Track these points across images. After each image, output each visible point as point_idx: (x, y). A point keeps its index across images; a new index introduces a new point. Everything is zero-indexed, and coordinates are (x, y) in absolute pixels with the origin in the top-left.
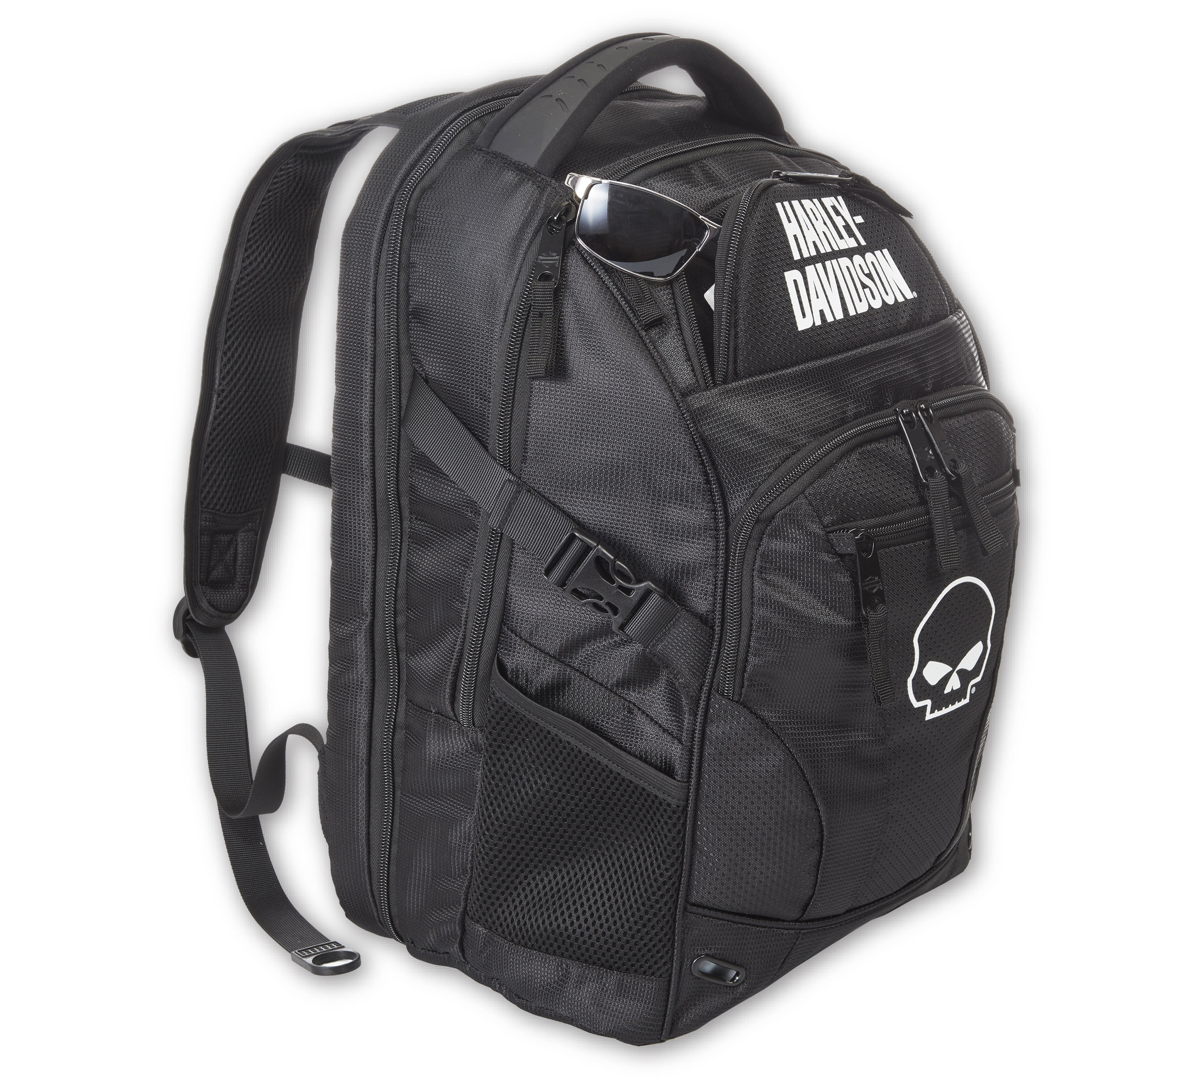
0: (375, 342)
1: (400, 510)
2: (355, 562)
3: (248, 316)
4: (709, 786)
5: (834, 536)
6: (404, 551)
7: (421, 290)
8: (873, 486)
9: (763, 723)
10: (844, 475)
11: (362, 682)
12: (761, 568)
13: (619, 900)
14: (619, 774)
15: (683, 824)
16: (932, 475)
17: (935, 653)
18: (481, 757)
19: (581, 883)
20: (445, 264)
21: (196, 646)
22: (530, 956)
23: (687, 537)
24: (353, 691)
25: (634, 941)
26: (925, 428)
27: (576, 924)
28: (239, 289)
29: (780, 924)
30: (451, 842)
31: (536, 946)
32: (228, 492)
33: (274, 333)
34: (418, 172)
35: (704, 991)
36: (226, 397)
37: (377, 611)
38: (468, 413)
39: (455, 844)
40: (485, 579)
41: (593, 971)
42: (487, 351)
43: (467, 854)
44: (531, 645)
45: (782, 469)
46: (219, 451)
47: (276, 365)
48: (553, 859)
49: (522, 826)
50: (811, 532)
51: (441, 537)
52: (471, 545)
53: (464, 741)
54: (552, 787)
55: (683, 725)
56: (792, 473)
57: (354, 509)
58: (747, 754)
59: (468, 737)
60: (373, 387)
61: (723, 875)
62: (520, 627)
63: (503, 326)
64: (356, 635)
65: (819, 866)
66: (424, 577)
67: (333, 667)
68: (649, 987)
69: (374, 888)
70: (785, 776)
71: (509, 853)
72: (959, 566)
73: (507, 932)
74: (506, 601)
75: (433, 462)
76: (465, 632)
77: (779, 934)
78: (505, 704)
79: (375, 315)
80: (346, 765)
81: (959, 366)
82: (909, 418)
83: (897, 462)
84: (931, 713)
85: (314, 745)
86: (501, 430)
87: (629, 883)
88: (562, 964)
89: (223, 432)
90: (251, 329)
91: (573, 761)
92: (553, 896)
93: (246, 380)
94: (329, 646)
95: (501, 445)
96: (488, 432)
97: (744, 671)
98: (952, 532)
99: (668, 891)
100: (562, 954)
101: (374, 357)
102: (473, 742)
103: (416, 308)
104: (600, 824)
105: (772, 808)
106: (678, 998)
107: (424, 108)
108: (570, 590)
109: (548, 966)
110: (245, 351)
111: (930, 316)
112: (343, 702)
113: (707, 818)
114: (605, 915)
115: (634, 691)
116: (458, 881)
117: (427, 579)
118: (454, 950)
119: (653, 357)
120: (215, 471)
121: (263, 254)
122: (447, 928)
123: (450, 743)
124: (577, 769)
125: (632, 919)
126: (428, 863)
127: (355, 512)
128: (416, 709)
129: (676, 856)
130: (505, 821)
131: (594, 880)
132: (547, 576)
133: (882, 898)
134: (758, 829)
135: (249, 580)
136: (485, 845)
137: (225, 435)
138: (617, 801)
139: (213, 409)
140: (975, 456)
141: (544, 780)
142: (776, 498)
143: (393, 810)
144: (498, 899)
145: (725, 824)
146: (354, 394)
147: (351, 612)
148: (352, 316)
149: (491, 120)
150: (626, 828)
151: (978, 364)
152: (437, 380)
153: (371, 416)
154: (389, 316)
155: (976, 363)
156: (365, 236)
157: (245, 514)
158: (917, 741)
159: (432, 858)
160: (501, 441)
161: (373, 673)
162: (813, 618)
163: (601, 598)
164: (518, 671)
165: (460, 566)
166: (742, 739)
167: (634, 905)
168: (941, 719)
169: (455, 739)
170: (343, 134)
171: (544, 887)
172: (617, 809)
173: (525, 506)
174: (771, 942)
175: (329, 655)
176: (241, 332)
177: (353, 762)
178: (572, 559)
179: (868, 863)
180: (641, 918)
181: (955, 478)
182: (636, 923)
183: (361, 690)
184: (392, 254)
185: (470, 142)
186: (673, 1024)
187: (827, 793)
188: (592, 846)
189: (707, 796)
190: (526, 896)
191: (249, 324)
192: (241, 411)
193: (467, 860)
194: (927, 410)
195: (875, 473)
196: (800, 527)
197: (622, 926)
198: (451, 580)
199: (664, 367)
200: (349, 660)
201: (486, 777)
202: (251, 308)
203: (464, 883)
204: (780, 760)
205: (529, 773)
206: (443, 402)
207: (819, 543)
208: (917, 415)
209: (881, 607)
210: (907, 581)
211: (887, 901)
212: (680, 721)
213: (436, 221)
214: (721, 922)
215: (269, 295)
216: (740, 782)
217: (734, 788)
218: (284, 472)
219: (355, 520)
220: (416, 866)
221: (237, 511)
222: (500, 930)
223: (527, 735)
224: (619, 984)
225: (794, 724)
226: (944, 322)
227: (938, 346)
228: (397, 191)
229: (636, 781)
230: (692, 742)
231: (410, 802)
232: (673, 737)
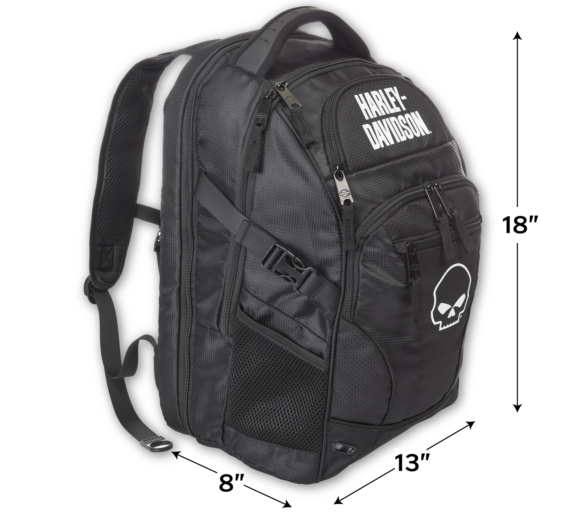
0: (181, 156)
1: (193, 234)
2: (172, 259)
3: (119, 144)
4: (339, 362)
5: (397, 245)
6: (195, 253)
7: (203, 131)
8: (414, 221)
9: (364, 333)
10: (401, 217)
11: (175, 315)
12: (363, 260)
13: (297, 416)
14: (297, 357)
15: (327, 380)
16: (441, 216)
17: (443, 299)
18: (231, 349)
19: (279, 408)
20: (215, 119)
21: (95, 298)
22: (256, 442)
23: (328, 246)
24: (171, 319)
25: (304, 435)
26: (437, 194)
27: (277, 427)
28: (115, 132)
29: (372, 427)
30: (217, 389)
31: (259, 438)
32: (110, 226)
33: (131, 152)
34: (201, 76)
35: (337, 458)
36: (109, 182)
37: (182, 281)
38: (226, 189)
39: (219, 390)
40: (233, 266)
41: (285, 449)
42: (235, 159)
43: (224, 395)
44: (255, 297)
45: (372, 214)
46: (106, 207)
47: (132, 167)
48: (265, 397)
49: (251, 381)
50: (386, 243)
51: (212, 246)
52: (227, 250)
53: (223, 342)
54: (265, 363)
55: (327, 334)
56: (377, 216)
57: (171, 234)
58: (357, 347)
59: (225, 340)
60: (181, 177)
61: (346, 404)
62: (250, 289)
63: (242, 148)
64: (172, 293)
65: (390, 399)
66: (204, 265)
67: (161, 308)
68: (311, 457)
69: (181, 411)
70: (375, 357)
71: (245, 394)
72: (455, 258)
73: (244, 431)
74: (243, 276)
75: (209, 212)
76: (224, 291)
77: (372, 431)
78: (243, 324)
79: (182, 143)
80: (167, 353)
81: (452, 165)
82: (430, 190)
83: (425, 210)
84: (441, 327)
85: (152, 344)
86: (241, 196)
87: (302, 408)
88: (271, 446)
89: (108, 199)
90: (121, 150)
91: (275, 351)
92: (266, 414)
93: (118, 174)
94: (159, 298)
95: (241, 203)
96: (235, 197)
97: (355, 308)
98: (451, 243)
99: (320, 411)
100: (271, 441)
101: (181, 163)
102: (228, 342)
103: (201, 140)
104: (288, 381)
105: (368, 372)
106: (325, 462)
107: (203, 46)
108: (274, 271)
109: (264, 447)
110: (118, 161)
111: (439, 142)
112: (166, 324)
113: (338, 377)
114: (291, 423)
115: (303, 318)
116: (220, 407)
117: (206, 266)
118: (219, 440)
119: (312, 162)
120: (104, 217)
121: (127, 115)
122: (215, 429)
123: (216, 343)
124: (277, 355)
125: (303, 425)
126: (206, 399)
127: (172, 235)
128: (200, 327)
129: (323, 395)
130: (243, 379)
131: (285, 407)
132: (263, 265)
133: (419, 414)
134: (362, 382)
135: (119, 268)
136: (234, 390)
137: (109, 200)
138: (296, 370)
139: (103, 187)
140: (461, 207)
141: (262, 360)
142: (369, 227)
143: (189, 375)
144: (240, 416)
145: (347, 380)
146: (171, 180)
147: (170, 282)
148: (171, 144)
149: (235, 52)
150: (300, 382)
151: (461, 165)
152: (211, 173)
153: (179, 190)
154: (188, 143)
155: (460, 164)
156: (177, 106)
157: (118, 237)
158: (435, 340)
159: (208, 397)
160: (241, 201)
161: (180, 310)
162: (387, 283)
163: (288, 275)
164: (249, 309)
165: (221, 260)
166: (355, 340)
167: (304, 418)
168: (446, 330)
169: (219, 341)
170: (165, 59)
171: (261, 410)
172: (295, 374)
173: (253, 232)
174: (368, 435)
175: (159, 302)
176: (116, 152)
177: (171, 352)
178: (275, 256)
179: (413, 397)
180: (308, 424)
181: (452, 217)
182: (305, 426)
183: (174, 318)
184: (190, 114)
185: (225, 62)
186: (323, 474)
187: (394, 365)
188: (284, 391)
189: (338, 367)
190: (253, 415)
191: (120, 148)
192: (116, 189)
193: (224, 398)
194: (438, 186)
195: (415, 216)
196: (381, 241)
197: (299, 428)
198: (217, 266)
199: (317, 167)
200: (168, 304)
201: (234, 358)
202: (121, 140)
203: (223, 408)
204: (372, 350)
205: (254, 356)
206: (214, 183)
207: (390, 248)
208: (434, 188)
209: (418, 278)
210: (431, 266)
211: (421, 416)
212: (325, 332)
213: (210, 99)
214: (345, 426)
215: (129, 134)
216: (354, 360)
217: (351, 363)
218: (136, 217)
219: (172, 239)
220: (200, 401)
221: (114, 236)
222: (241, 430)
223: (253, 339)
224: (297, 455)
225: (379, 333)
226: (445, 145)
227: (442, 156)
228: (192, 85)
229: (305, 360)
230: (331, 342)
231: (197, 371)
232: (322, 340)
